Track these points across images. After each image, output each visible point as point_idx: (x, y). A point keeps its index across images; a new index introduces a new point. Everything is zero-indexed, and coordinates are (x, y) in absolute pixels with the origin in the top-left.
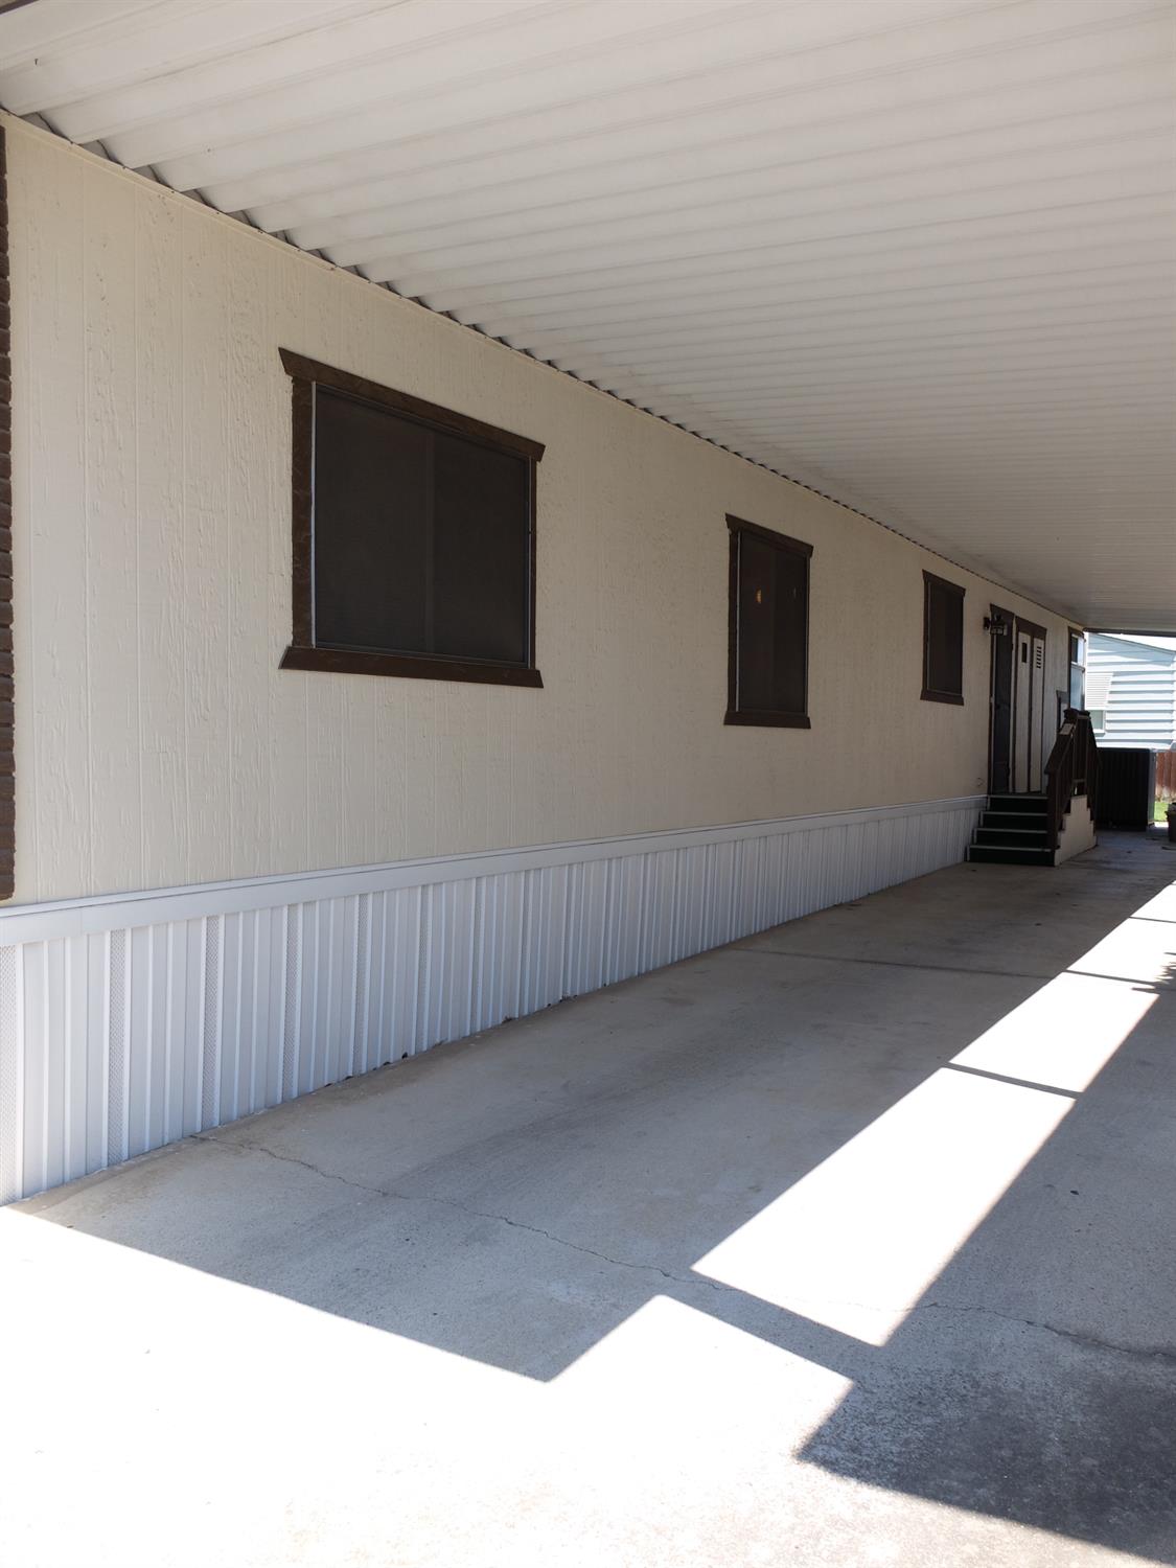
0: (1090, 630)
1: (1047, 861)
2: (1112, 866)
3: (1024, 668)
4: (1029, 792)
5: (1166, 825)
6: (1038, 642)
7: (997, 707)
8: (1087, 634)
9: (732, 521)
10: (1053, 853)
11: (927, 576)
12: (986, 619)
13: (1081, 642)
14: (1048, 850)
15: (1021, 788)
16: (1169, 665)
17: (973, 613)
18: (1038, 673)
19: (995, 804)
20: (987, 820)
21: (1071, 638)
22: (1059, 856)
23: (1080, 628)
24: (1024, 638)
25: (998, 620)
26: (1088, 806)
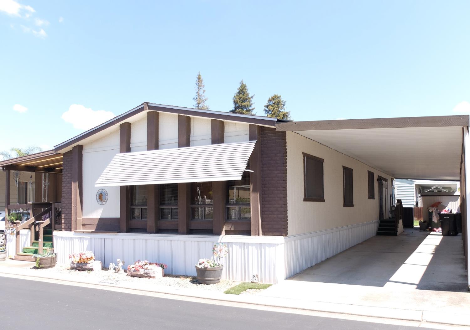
0: (396, 178)
1: (396, 234)
2: (410, 235)
3: (384, 189)
4: (386, 219)
5: (419, 226)
6: (386, 183)
7: (380, 199)
8: (395, 179)
9: (343, 167)
10: (397, 233)
11: (368, 171)
12: (377, 179)
13: (394, 181)
14: (396, 232)
15: (385, 218)
16: (412, 185)
17: (376, 178)
18: (386, 190)
19: (381, 222)
20: (380, 226)
21: (392, 180)
22: (398, 233)
23: (393, 178)
24: (384, 182)
25: (380, 179)
26: (402, 222)
